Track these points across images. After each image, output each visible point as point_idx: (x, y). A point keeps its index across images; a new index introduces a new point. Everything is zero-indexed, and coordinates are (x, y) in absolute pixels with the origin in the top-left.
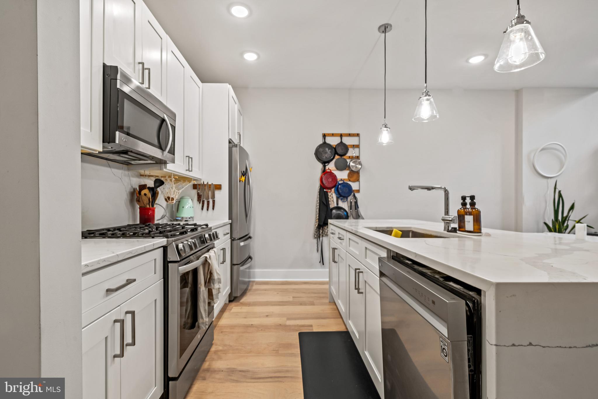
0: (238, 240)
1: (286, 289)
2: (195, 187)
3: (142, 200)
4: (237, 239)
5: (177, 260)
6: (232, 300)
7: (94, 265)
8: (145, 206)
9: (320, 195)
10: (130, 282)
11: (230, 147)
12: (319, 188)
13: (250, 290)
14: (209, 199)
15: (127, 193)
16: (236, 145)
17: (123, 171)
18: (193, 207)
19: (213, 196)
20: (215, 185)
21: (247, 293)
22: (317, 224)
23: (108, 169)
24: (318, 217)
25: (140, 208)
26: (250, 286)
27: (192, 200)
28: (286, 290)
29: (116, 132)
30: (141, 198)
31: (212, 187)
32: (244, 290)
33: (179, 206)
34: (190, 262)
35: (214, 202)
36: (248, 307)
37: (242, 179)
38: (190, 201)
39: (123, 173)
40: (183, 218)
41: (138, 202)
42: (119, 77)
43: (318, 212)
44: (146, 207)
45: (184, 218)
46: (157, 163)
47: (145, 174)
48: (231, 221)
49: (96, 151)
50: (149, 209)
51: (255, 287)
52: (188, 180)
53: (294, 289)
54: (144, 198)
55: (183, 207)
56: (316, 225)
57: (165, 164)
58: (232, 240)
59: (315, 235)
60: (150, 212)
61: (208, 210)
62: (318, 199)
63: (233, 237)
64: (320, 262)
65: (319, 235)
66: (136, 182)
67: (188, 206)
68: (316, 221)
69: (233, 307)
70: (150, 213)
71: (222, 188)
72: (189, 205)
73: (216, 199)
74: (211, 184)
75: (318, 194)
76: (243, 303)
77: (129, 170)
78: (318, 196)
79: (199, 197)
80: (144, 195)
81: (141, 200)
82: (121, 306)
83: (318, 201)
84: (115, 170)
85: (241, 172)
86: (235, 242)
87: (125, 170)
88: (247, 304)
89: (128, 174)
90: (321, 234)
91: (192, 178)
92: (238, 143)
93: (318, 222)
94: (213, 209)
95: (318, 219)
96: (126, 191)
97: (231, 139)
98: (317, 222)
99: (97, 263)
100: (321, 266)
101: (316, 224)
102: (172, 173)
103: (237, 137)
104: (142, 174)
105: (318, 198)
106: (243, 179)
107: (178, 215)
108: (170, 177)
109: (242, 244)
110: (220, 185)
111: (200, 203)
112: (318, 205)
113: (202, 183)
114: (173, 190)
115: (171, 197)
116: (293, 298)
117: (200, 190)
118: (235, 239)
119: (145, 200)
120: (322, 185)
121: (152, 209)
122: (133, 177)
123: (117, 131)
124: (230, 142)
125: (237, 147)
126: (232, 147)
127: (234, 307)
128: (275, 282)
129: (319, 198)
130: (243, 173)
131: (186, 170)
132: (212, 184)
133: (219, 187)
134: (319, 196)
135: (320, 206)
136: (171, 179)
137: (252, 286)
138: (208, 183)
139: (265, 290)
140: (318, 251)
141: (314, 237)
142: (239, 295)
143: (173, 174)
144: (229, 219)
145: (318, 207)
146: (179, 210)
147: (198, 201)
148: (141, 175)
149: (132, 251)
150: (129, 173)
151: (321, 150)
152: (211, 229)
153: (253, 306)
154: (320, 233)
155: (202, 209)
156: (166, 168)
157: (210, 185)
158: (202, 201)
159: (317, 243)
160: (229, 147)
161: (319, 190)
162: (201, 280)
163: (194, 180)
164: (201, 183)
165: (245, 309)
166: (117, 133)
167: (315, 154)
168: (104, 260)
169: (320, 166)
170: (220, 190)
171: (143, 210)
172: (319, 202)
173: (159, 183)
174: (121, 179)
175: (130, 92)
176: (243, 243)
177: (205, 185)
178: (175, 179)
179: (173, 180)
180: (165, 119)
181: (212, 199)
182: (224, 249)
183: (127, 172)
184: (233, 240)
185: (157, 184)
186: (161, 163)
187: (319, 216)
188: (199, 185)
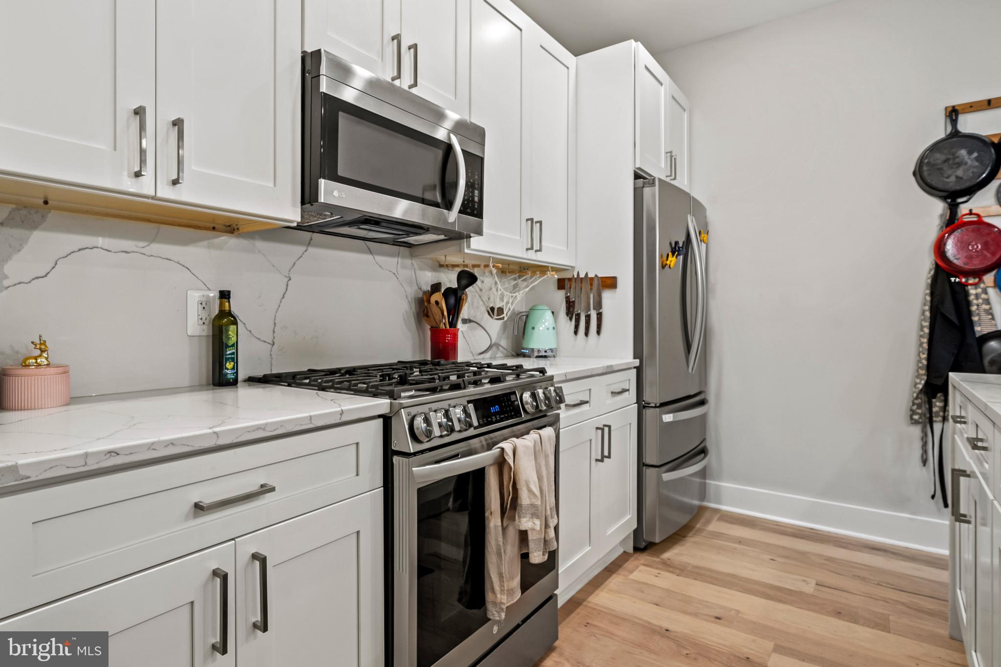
0: (656, 407)
1: (803, 553)
2: (561, 284)
3: (432, 313)
4: (653, 405)
5: (408, 451)
6: (642, 547)
7: (139, 452)
8: (437, 326)
9: (932, 294)
10: (266, 489)
11: (637, 188)
12: (932, 272)
13: (700, 531)
14: (589, 310)
15: (410, 300)
16: (651, 182)
17: (400, 260)
18: (554, 328)
19: (599, 305)
20: (602, 278)
21: (687, 539)
22: (923, 382)
23: (368, 257)
24: (925, 362)
25: (432, 329)
26: (702, 521)
27: (553, 312)
28: (802, 557)
29: (319, 180)
30: (431, 311)
31: (596, 282)
32: (681, 526)
33: (527, 324)
34: (458, 455)
35: (600, 316)
36: (674, 577)
37: (668, 262)
38: (548, 314)
39: (399, 262)
40: (533, 350)
41: (426, 318)
42: (323, 70)
43: (926, 346)
44: (439, 327)
45: (535, 350)
46: (450, 239)
47: (446, 263)
48: (638, 360)
49: (292, 222)
50: (446, 332)
51: (715, 526)
52: (540, 271)
53: (830, 559)
54: (435, 309)
55: (533, 328)
56: (916, 384)
57: (468, 239)
58: (642, 406)
59: (913, 412)
60: (448, 337)
61: (587, 334)
62: (927, 308)
63: (644, 399)
64: (933, 497)
65: (928, 415)
66: (428, 278)
67: (543, 326)
68: (918, 371)
69: (638, 567)
70: (448, 340)
71: (618, 286)
72: (547, 324)
73: (606, 310)
74: (593, 276)
75: (928, 291)
76: (668, 562)
77: (412, 256)
78: (925, 299)
79: (570, 306)
80: (434, 303)
81: (430, 314)
82: (236, 540)
83: (928, 314)
84: (379, 258)
85: (671, 244)
86: (649, 413)
87: (403, 257)
88: (677, 568)
89: (412, 263)
90: (937, 412)
91: (548, 267)
92: (667, 176)
93: (925, 378)
94: (598, 332)
95: (925, 367)
96: (407, 296)
97: (640, 169)
98: (922, 375)
99: (149, 449)
100: (939, 510)
101: (918, 381)
102: (490, 257)
103: (663, 163)
104: (442, 263)
105: (925, 305)
106: (671, 261)
107: (525, 346)
108: (487, 266)
109: (668, 418)
110: (615, 278)
111: (571, 319)
112: (927, 324)
113: (576, 276)
114: (499, 293)
115: (497, 306)
116: (820, 588)
117: (572, 290)
118: (649, 404)
119: (436, 314)
120: (940, 263)
121: (451, 332)
122: (421, 269)
123: (320, 178)
124: (637, 176)
125: (655, 186)
126: (643, 187)
127: (642, 568)
128: (777, 524)
129: (929, 304)
130: (675, 248)
131: (527, 249)
132: (596, 276)
133: (610, 283)
134: (928, 298)
135: (932, 327)
136: (489, 269)
137: (709, 522)
138: (587, 274)
139: (740, 541)
140: (925, 462)
141: (911, 418)
142: (657, 540)
143: (493, 258)
144: (635, 358)
145: (927, 331)
146: (526, 334)
147: (567, 314)
148: (441, 266)
149: (266, 424)
150: (414, 262)
151: (939, 157)
152: (552, 380)
153: (688, 577)
154: (935, 409)
155: (576, 333)
156: (469, 247)
157: (592, 279)
158: (576, 315)
159: (922, 439)
160: (635, 189)
161: (929, 281)
162: (490, 501)
163: (554, 269)
164: (573, 276)
165: (666, 580)
166: (322, 182)
167: (914, 174)
168: (172, 443)
169: (938, 207)
170: (613, 291)
171: (437, 333)
172: (931, 317)
173: (468, 278)
174: (394, 274)
175: (358, 98)
176: (671, 415)
177: (582, 279)
178: (497, 268)
179: (494, 271)
180: (452, 143)
181: (595, 311)
182: (605, 430)
183: (408, 262)
184: (644, 407)
185: (464, 282)
186: (457, 237)
187: (929, 359)
188: (570, 280)
